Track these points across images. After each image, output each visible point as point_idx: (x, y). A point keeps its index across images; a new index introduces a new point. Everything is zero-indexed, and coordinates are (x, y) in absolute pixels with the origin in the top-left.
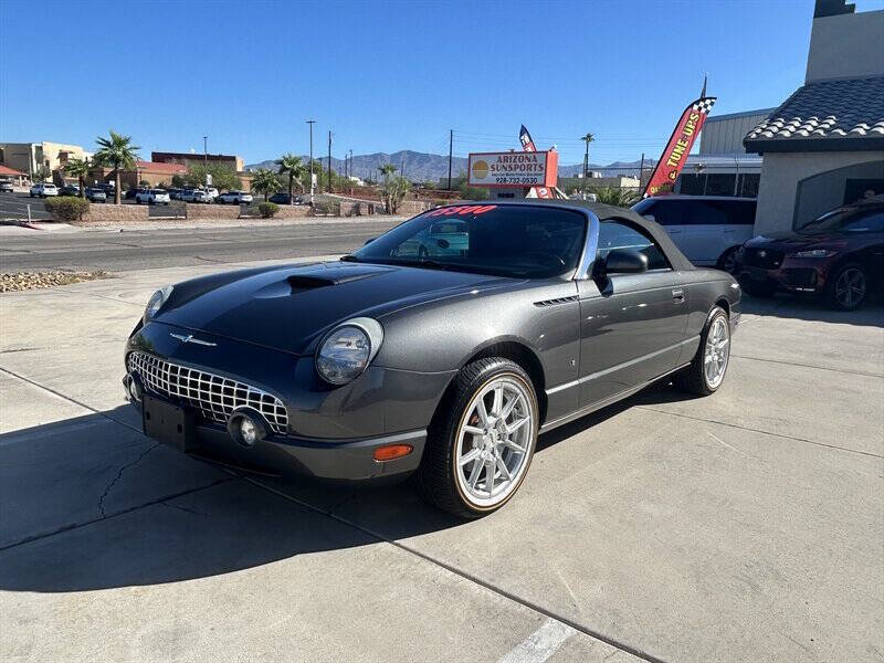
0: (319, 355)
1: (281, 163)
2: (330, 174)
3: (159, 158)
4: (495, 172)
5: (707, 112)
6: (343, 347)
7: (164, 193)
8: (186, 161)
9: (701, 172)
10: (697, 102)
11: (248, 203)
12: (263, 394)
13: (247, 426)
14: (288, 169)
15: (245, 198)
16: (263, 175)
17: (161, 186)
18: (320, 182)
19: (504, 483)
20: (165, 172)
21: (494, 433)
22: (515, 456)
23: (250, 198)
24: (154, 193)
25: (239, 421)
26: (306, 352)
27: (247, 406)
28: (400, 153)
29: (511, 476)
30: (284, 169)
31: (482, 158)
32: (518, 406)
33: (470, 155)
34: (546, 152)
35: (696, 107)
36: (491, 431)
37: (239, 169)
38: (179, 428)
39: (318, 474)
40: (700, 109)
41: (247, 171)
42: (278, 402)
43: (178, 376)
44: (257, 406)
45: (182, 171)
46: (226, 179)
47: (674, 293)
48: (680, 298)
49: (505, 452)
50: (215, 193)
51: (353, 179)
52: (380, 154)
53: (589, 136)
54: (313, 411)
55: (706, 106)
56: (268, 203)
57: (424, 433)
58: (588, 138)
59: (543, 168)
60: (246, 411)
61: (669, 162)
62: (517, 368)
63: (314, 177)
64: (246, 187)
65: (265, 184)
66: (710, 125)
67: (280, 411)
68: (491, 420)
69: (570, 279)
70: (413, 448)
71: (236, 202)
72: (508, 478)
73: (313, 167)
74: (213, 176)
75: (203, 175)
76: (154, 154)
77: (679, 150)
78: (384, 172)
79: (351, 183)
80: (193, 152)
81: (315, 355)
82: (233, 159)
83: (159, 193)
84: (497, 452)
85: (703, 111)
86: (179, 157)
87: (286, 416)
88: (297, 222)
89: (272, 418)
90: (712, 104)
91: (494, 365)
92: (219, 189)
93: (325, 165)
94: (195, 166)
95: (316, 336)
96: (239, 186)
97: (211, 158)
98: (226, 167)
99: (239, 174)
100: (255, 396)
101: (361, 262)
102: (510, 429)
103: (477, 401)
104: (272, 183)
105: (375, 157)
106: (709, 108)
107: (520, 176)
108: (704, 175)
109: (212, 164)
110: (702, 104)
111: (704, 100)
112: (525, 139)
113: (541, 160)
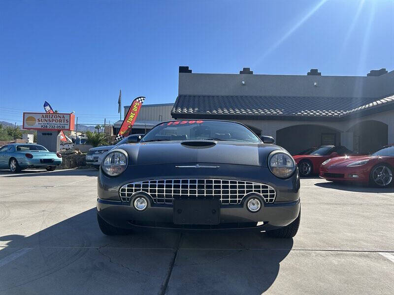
4: (40, 122)
5: (142, 103)
10: (138, 98)
12: (261, 185)
27: (253, 192)
31: (30, 115)
33: (24, 113)
34: (70, 114)
35: (137, 100)
38: (214, 212)
40: (139, 101)
42: (270, 188)
44: (259, 191)
55: (141, 100)
59: (69, 121)
60: (253, 195)
61: (128, 121)
67: (272, 191)
77: (131, 117)
85: (141, 102)
87: (274, 194)
89: (266, 196)
90: (144, 99)
106: (143, 101)
107: (55, 125)
110: (140, 99)
111: (140, 97)
112: (48, 108)
113: (67, 117)
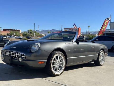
0: (31, 48)
1: (29, 31)
2: (38, 34)
3: (4, 30)
6: (35, 47)
7: (5, 37)
8: (10, 31)
9: (110, 32)
10: (107, 19)
11: (22, 39)
12: (22, 54)
13: (20, 59)
14: (30, 32)
15: (21, 38)
16: (25, 33)
17: (4, 35)
18: (36, 35)
20: (6, 33)
21: (58, 63)
22: (62, 68)
23: (22, 38)
24: (3, 36)
26: (29, 48)
27: (20, 56)
28: (52, 30)
29: (61, 71)
30: (29, 32)
31: (66, 29)
32: (62, 59)
33: (64, 29)
34: (79, 28)
35: (107, 20)
36: (57, 62)
37: (20, 32)
38: (10, 60)
39: (30, 65)
40: (108, 20)
41: (22, 33)
43: (10, 54)
44: (22, 56)
45: (9, 32)
46: (17, 34)
47: (92, 46)
48: (93, 47)
49: (60, 67)
50: (15, 37)
51: (42, 34)
52: (48, 30)
53: (89, 26)
54: (30, 56)
56: (26, 38)
57: (46, 60)
58: (89, 27)
59: (78, 31)
61: (102, 30)
62: (62, 53)
63: (35, 34)
64: (21, 35)
65: (25, 35)
66: (112, 24)
67: (25, 56)
68: (57, 60)
70: (44, 62)
71: (19, 38)
73: (34, 32)
74: (15, 34)
75: (13, 33)
76: (4, 29)
77: (104, 27)
78: (48, 33)
79: (42, 35)
80: (11, 29)
82: (19, 30)
83: (4, 36)
84: (58, 66)
86: (9, 30)
89: (24, 57)
90: (110, 19)
91: (58, 52)
92: (16, 36)
93: (37, 32)
94: (12, 32)
96: (20, 35)
97: (15, 30)
98: (18, 32)
99: (20, 33)
100: (21, 54)
102: (61, 63)
103: (55, 57)
104: (26, 35)
105: (47, 30)
108: (110, 33)
109: (15, 31)
110: (108, 19)
111: (108, 18)
112: (75, 26)
113: (77, 29)
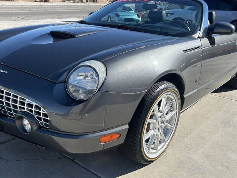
0: (67, 82)
12: (34, 104)
13: (26, 122)
19: (163, 144)
21: (160, 120)
22: (169, 130)
25: (21, 118)
26: (60, 80)
27: (25, 110)
29: (166, 140)
32: (172, 106)
42: (43, 110)
44: (31, 111)
54: (64, 115)
60: (25, 113)
67: (45, 115)
68: (159, 114)
69: (197, 37)
70: (121, 135)
72: (165, 141)
81: (65, 82)
84: (160, 129)
87: (48, 119)
88: (58, 4)
89: (40, 119)
91: (163, 86)
95: (66, 71)
100: (30, 106)
101: (89, 24)
103: (155, 106)
